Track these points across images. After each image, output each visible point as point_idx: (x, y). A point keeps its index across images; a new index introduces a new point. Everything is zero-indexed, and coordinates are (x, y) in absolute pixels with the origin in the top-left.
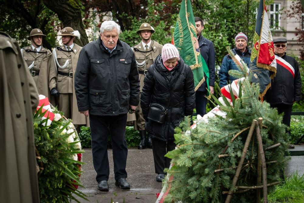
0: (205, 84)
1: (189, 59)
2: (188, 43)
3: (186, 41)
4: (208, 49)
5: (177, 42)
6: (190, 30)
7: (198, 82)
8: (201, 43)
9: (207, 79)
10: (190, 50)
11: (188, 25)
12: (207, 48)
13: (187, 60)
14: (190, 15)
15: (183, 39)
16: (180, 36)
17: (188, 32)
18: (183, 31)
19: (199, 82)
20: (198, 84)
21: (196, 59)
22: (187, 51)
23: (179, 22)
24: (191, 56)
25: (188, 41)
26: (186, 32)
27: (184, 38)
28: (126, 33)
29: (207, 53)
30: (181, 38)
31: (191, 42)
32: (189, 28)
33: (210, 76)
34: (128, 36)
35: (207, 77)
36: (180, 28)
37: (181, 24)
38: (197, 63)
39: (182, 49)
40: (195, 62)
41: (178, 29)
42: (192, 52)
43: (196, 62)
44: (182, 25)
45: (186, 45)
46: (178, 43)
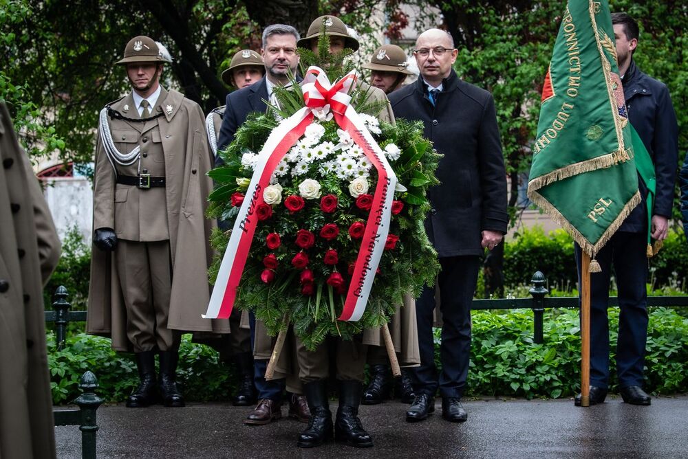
0: (641, 211)
1: (597, 137)
2: (596, 88)
3: (589, 83)
4: (653, 107)
5: (563, 86)
6: (601, 51)
7: (623, 204)
8: (632, 91)
9: (650, 196)
10: (600, 109)
11: (598, 39)
12: (649, 103)
13: (590, 140)
14: (602, 7)
15: (579, 78)
16: (572, 70)
17: (593, 57)
18: (580, 54)
19: (625, 204)
20: (622, 210)
21: (618, 137)
22: (592, 114)
23: (569, 28)
24: (604, 126)
25: (595, 83)
26: (591, 57)
27: (583, 75)
28: (465, 56)
29: (648, 118)
30: (575, 74)
31: (603, 88)
32: (600, 47)
33: (657, 185)
34: (471, 66)
35: (648, 190)
36: (570, 46)
37: (574, 34)
38: (623, 149)
39: (577, 106)
40: (616, 144)
41: (565, 49)
42: (606, 117)
43: (620, 147)
44: (579, 38)
45: (588, 96)
46: (565, 91)
